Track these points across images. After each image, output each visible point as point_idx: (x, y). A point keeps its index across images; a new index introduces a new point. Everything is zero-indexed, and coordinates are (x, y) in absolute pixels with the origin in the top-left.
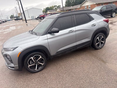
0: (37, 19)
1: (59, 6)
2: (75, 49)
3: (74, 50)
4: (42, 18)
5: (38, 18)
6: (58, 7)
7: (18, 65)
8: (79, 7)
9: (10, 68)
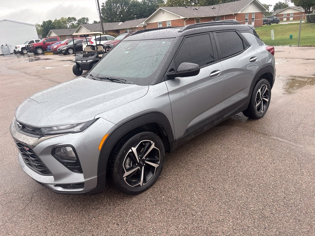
0: (21, 53)
1: (84, 19)
2: (220, 120)
3: (218, 121)
4: (40, 51)
5: (25, 52)
6: (80, 21)
7: (97, 176)
8: (144, 23)
9: (60, 189)
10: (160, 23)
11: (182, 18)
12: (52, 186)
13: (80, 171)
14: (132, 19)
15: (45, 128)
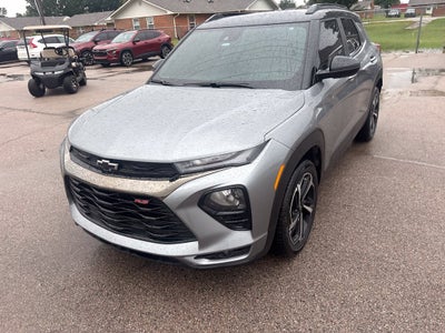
7: (266, 233)
8: (109, 18)
9: (205, 262)
10: (136, 20)
11: (169, 13)
12: (192, 259)
13: (247, 226)
14: (82, 12)
15: (182, 162)
